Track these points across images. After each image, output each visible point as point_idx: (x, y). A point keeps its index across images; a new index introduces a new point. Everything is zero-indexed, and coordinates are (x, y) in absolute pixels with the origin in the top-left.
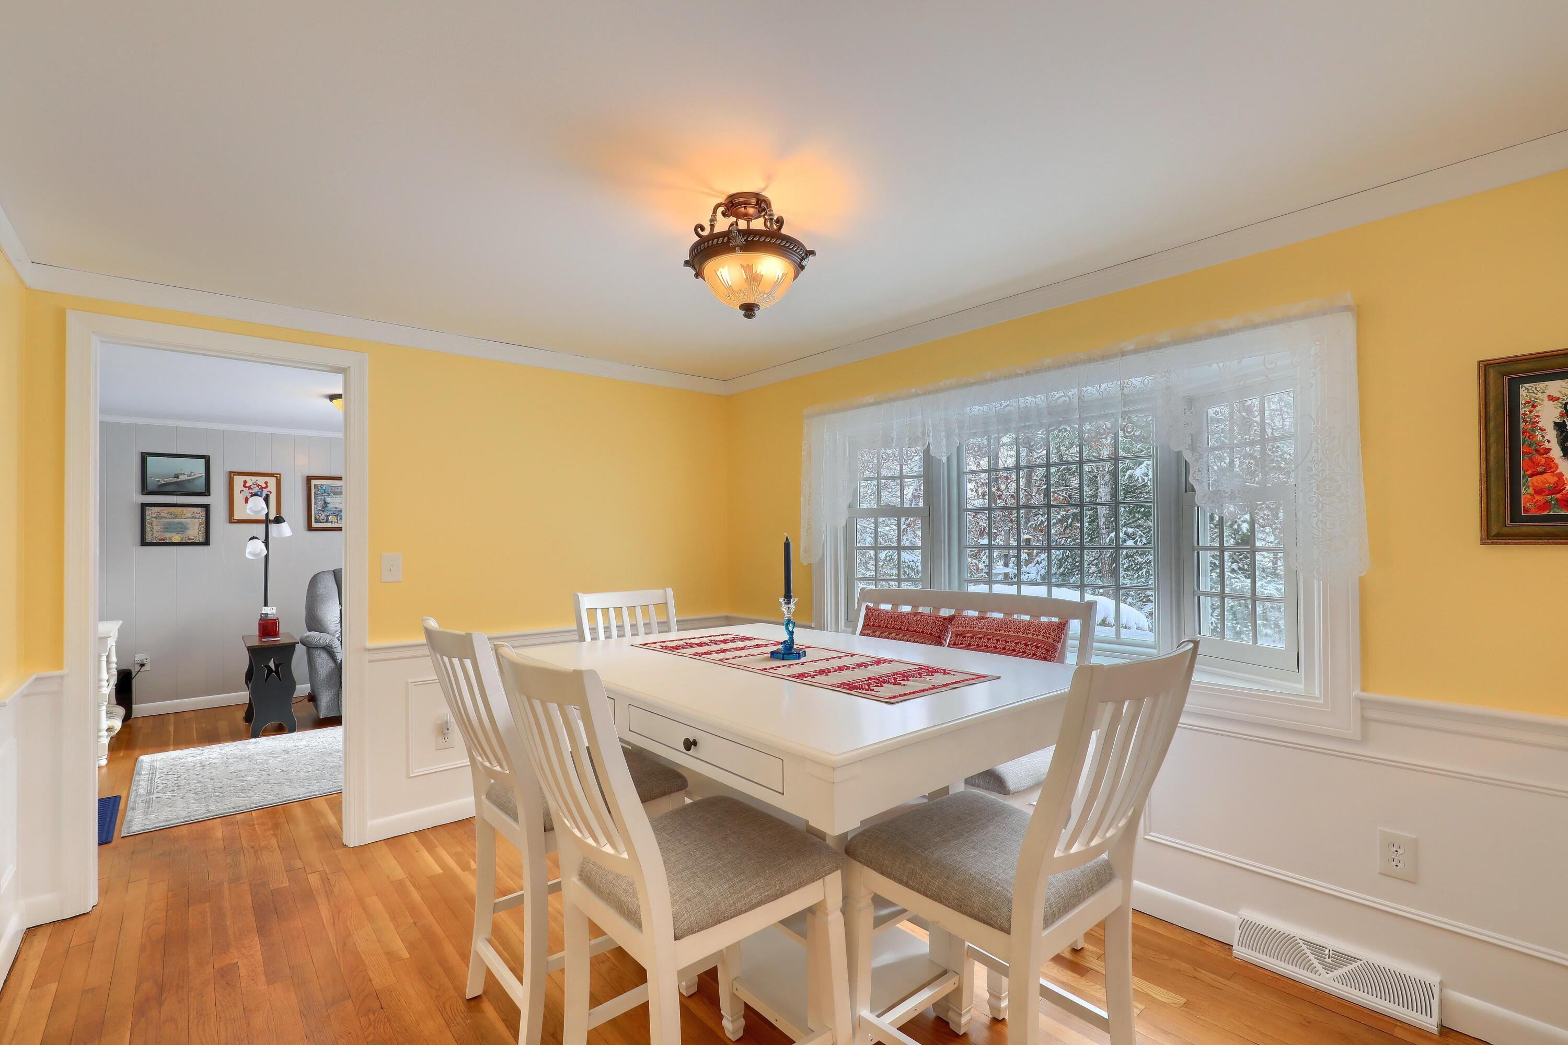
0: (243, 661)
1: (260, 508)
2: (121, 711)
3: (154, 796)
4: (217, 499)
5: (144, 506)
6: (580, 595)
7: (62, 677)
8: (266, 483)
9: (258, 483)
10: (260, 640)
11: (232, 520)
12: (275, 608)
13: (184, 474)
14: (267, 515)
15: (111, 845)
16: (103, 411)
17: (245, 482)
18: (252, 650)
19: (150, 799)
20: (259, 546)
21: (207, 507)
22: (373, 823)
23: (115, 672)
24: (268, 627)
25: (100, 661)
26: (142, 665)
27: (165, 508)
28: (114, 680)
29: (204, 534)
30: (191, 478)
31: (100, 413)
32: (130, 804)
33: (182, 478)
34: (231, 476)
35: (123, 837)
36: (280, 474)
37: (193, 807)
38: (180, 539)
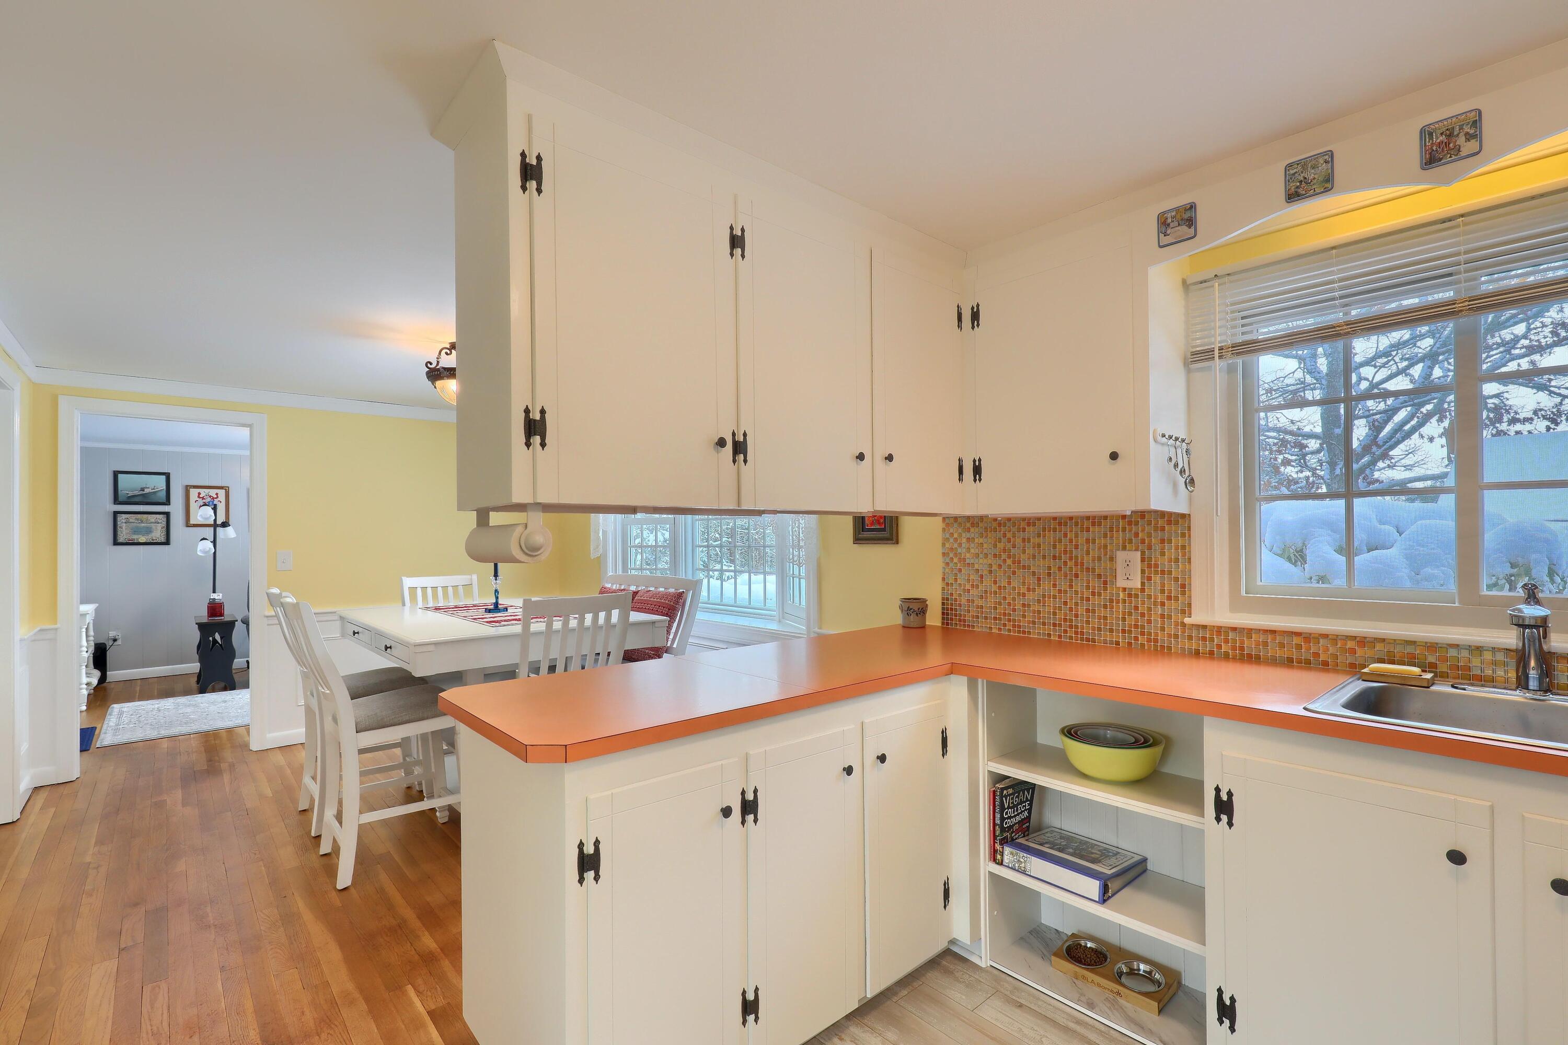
0: (195, 636)
1: (208, 516)
2: (97, 674)
3: (121, 727)
4: (176, 508)
5: (116, 514)
6: (403, 578)
7: (56, 629)
8: (217, 494)
9: (210, 494)
10: (208, 619)
11: (188, 525)
12: (221, 595)
13: (148, 488)
14: (215, 520)
15: (89, 751)
16: (83, 438)
17: (199, 494)
18: (201, 626)
19: (118, 729)
20: (208, 545)
21: (167, 514)
22: (270, 736)
23: (92, 644)
24: (215, 609)
25: (81, 632)
26: (115, 640)
27: (131, 515)
28: (92, 649)
29: (165, 536)
30: (154, 491)
31: (81, 440)
32: (103, 731)
33: (147, 491)
34: (187, 489)
35: (97, 748)
36: (228, 487)
37: (148, 732)
38: (145, 540)
